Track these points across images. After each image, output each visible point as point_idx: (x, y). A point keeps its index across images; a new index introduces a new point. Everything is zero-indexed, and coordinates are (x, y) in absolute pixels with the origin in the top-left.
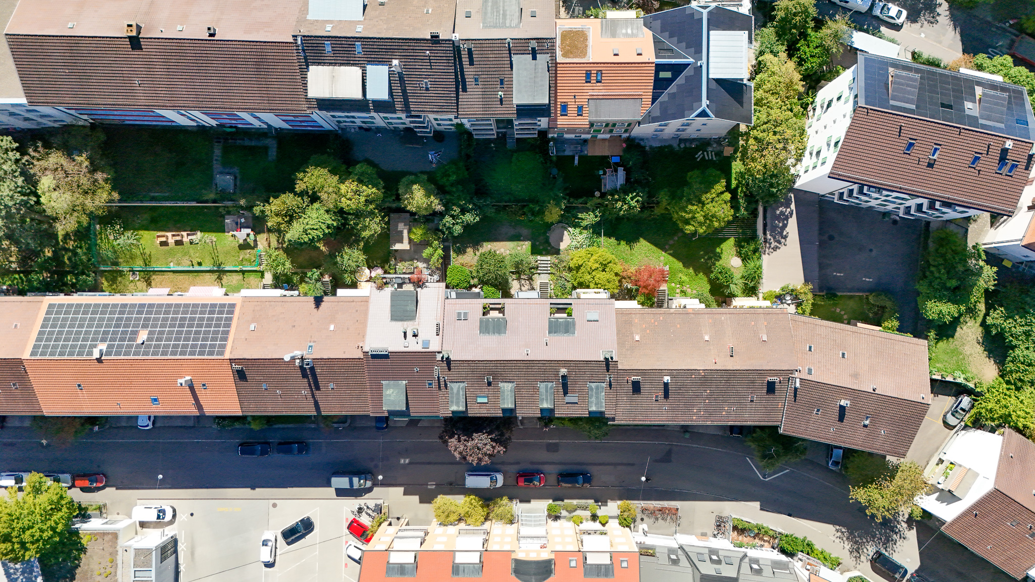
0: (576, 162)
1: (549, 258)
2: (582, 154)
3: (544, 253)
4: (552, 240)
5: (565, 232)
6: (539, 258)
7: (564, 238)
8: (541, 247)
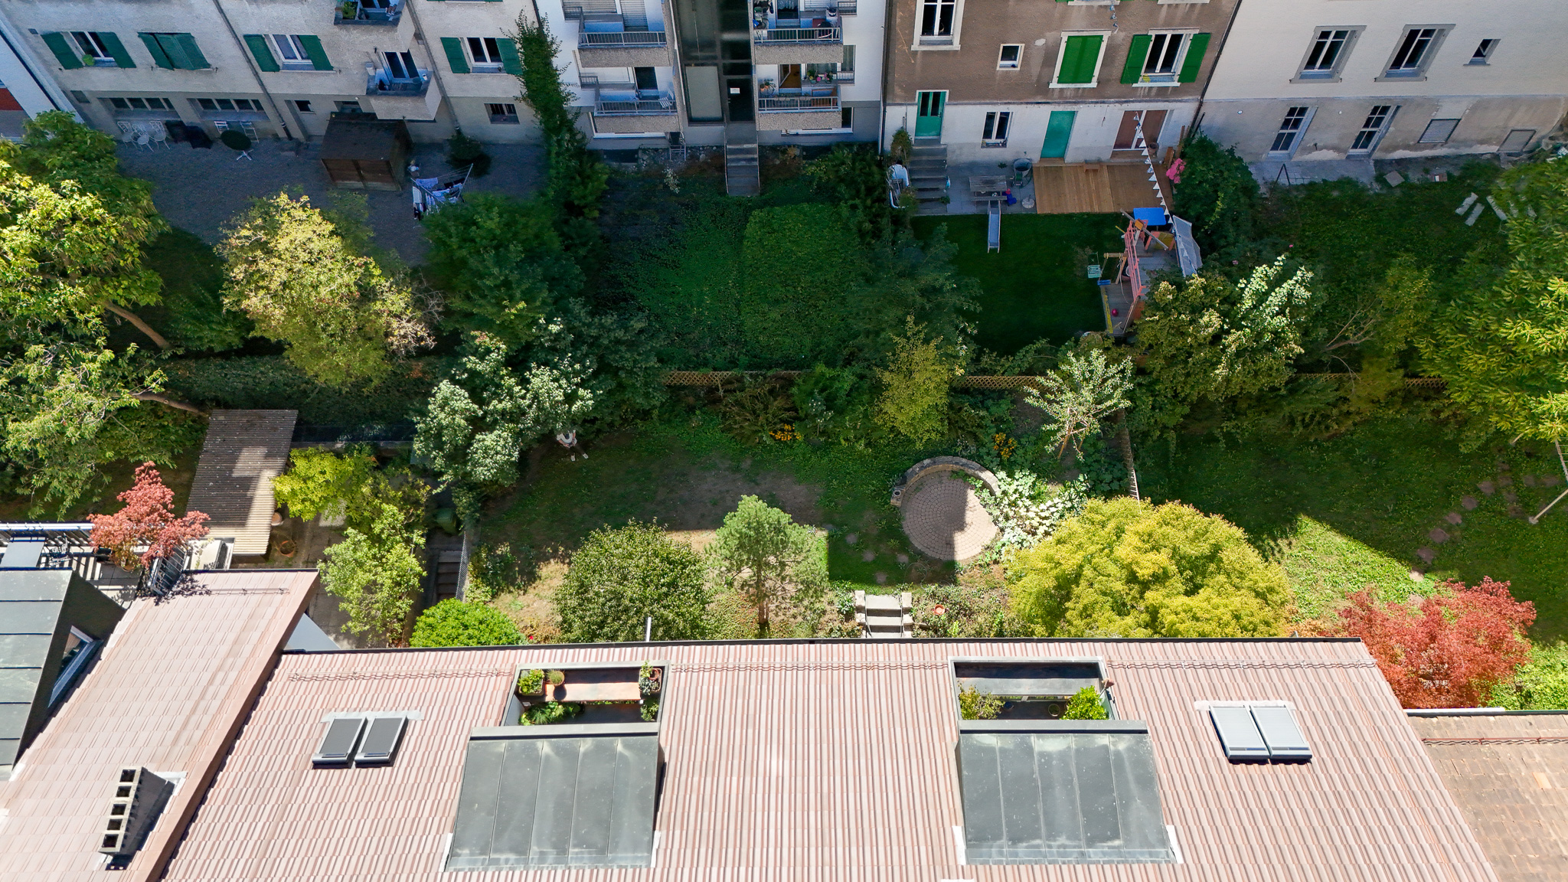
0: (993, 236)
1: (906, 599)
2: (1013, 209)
3: (881, 577)
4: (916, 525)
5: (971, 494)
6: (861, 597)
7: (969, 517)
8: (869, 556)
